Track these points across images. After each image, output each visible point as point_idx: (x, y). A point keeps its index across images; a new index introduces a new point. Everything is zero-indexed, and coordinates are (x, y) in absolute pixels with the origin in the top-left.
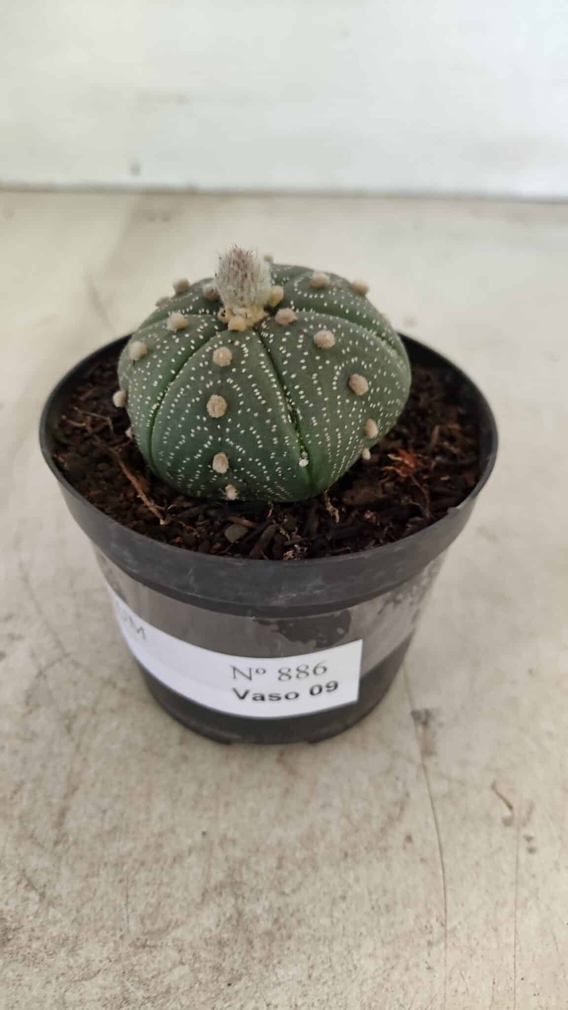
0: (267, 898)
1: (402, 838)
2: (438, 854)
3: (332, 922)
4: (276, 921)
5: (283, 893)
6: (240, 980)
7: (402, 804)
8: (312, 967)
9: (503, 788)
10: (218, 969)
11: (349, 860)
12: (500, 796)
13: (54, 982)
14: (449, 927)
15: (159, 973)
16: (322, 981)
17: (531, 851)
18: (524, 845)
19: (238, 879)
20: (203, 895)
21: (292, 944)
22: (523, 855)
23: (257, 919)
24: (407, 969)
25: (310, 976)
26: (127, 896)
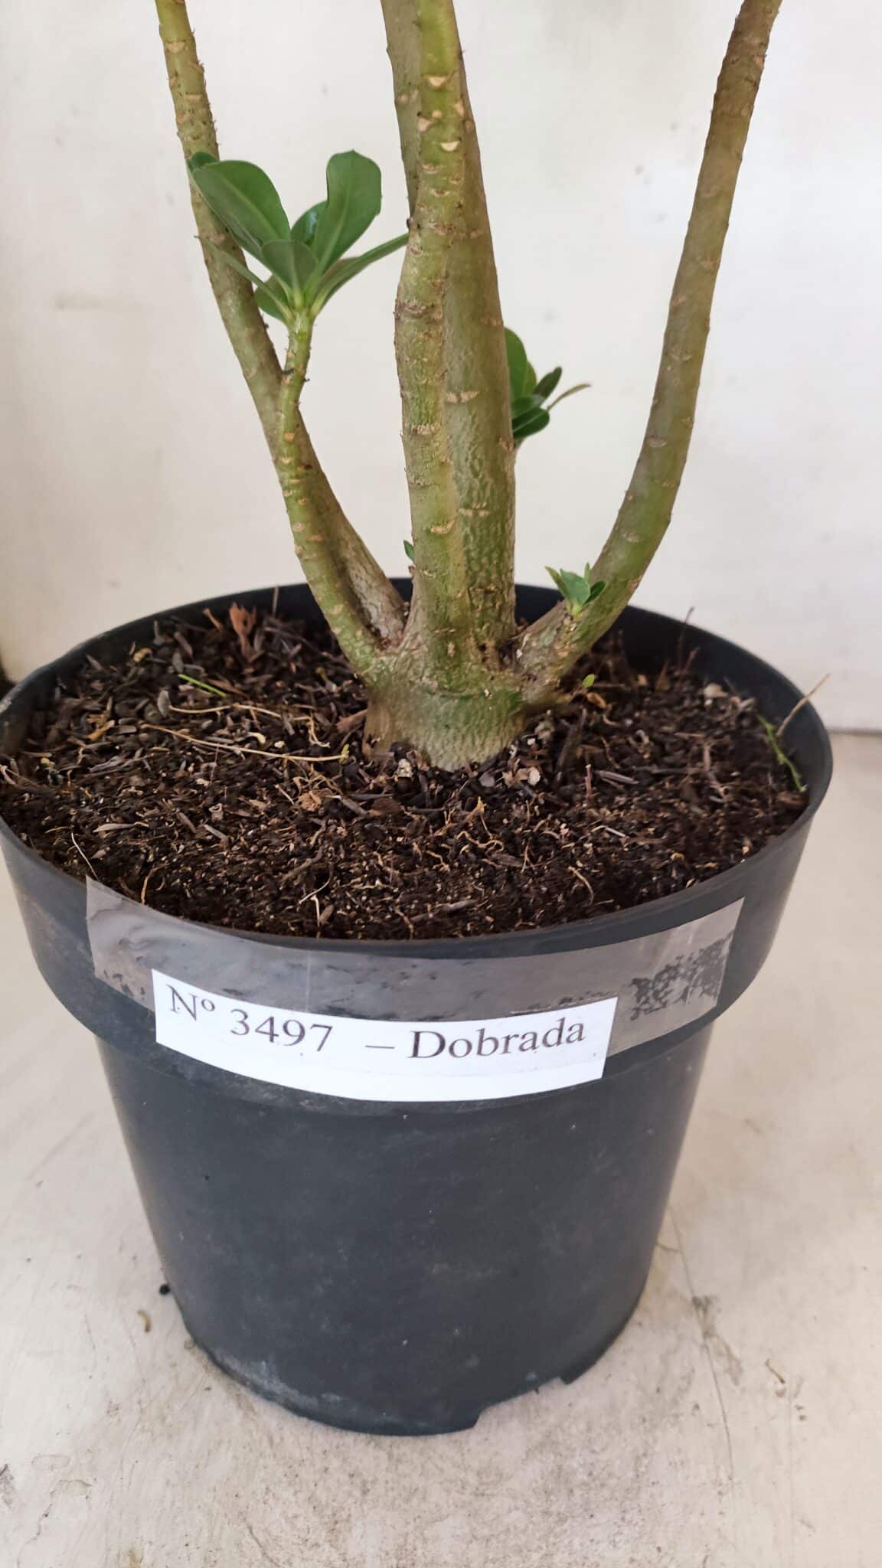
0: (580, 1455)
1: (691, 1406)
2: (722, 1421)
3: (638, 1476)
4: (590, 1474)
5: (593, 1452)
6: (566, 1521)
7: (688, 1378)
8: (624, 1511)
9: (772, 1364)
10: (547, 1513)
11: (647, 1424)
12: (772, 1371)
13: (412, 1523)
14: (735, 1480)
15: (498, 1516)
16: (634, 1522)
17: (802, 1418)
18: (796, 1414)
19: (554, 1439)
20: (527, 1454)
21: (606, 1493)
22: (795, 1421)
23: (574, 1472)
24: (702, 1514)
25: (623, 1519)
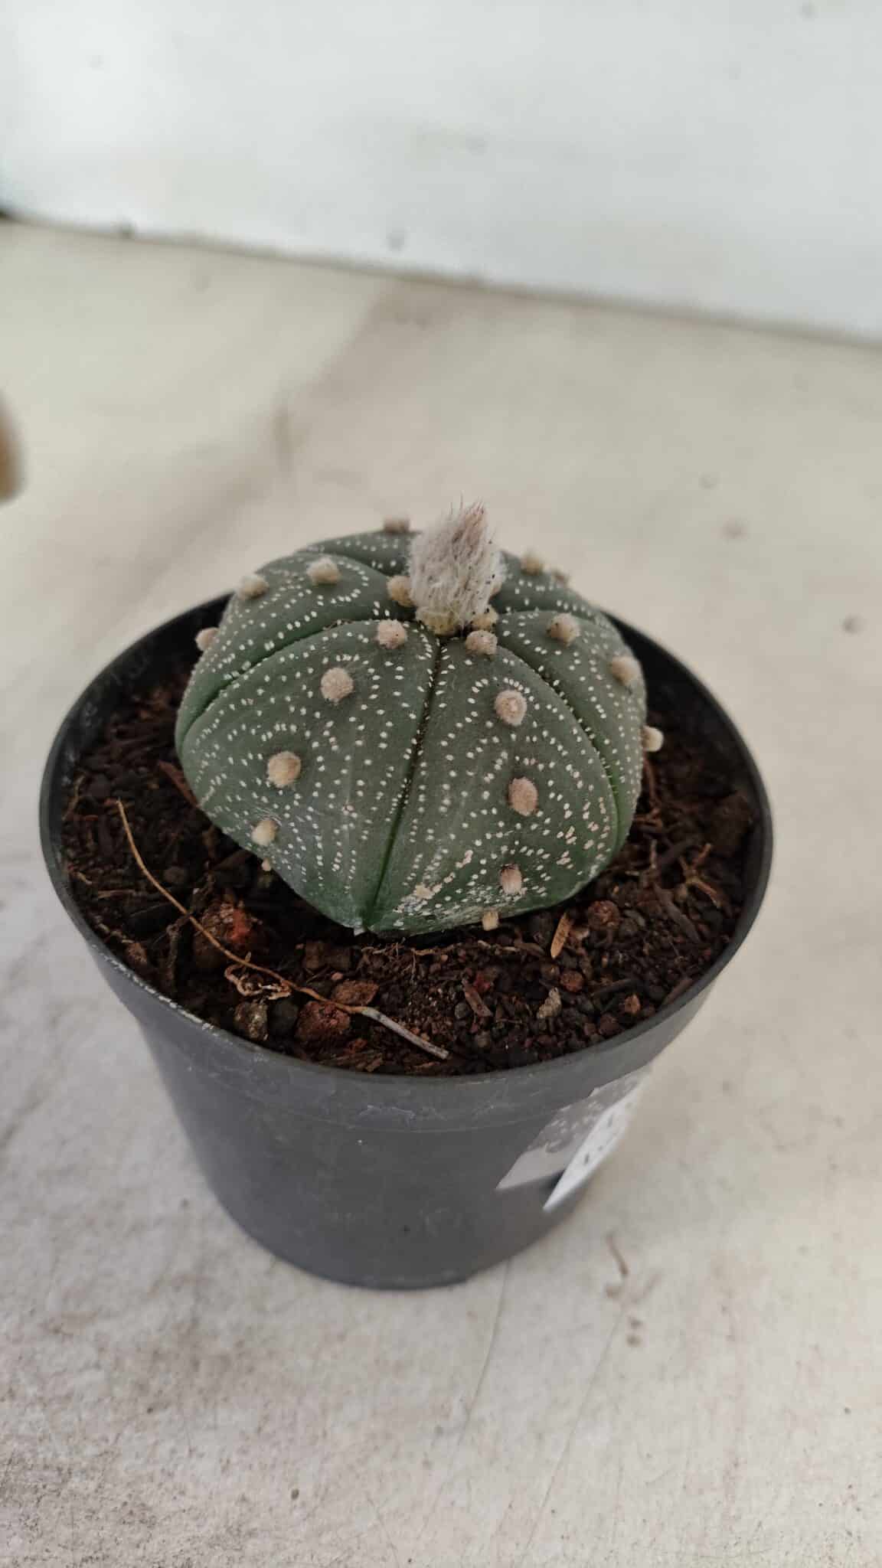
0: (238, 1310)
2: (494, 1312)
3: (315, 1366)
4: (240, 1344)
6: (166, 1407)
8: (266, 1418)
9: (622, 1242)
10: (142, 1387)
12: (615, 1253)
14: (474, 1416)
15: (65, 1372)
16: (274, 1440)
17: (633, 1341)
18: (626, 1331)
19: (208, 1275)
21: (251, 1380)
24: (395, 1457)
26: (57, 1261)
